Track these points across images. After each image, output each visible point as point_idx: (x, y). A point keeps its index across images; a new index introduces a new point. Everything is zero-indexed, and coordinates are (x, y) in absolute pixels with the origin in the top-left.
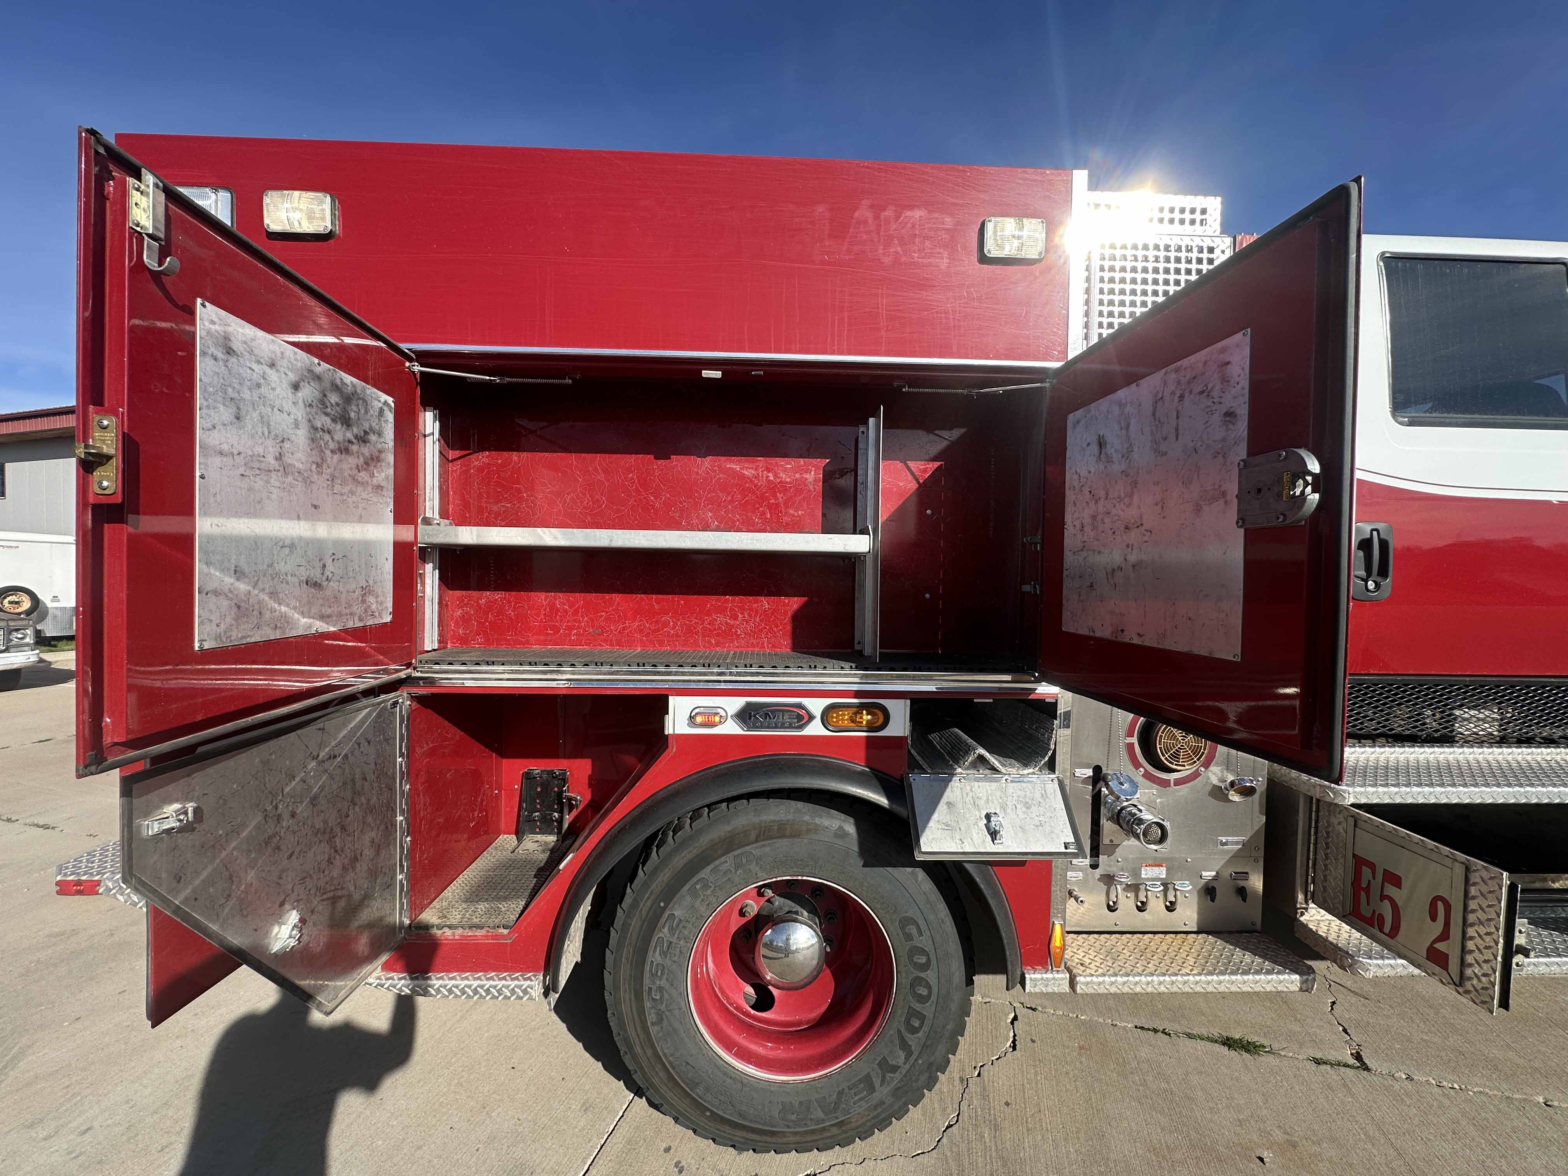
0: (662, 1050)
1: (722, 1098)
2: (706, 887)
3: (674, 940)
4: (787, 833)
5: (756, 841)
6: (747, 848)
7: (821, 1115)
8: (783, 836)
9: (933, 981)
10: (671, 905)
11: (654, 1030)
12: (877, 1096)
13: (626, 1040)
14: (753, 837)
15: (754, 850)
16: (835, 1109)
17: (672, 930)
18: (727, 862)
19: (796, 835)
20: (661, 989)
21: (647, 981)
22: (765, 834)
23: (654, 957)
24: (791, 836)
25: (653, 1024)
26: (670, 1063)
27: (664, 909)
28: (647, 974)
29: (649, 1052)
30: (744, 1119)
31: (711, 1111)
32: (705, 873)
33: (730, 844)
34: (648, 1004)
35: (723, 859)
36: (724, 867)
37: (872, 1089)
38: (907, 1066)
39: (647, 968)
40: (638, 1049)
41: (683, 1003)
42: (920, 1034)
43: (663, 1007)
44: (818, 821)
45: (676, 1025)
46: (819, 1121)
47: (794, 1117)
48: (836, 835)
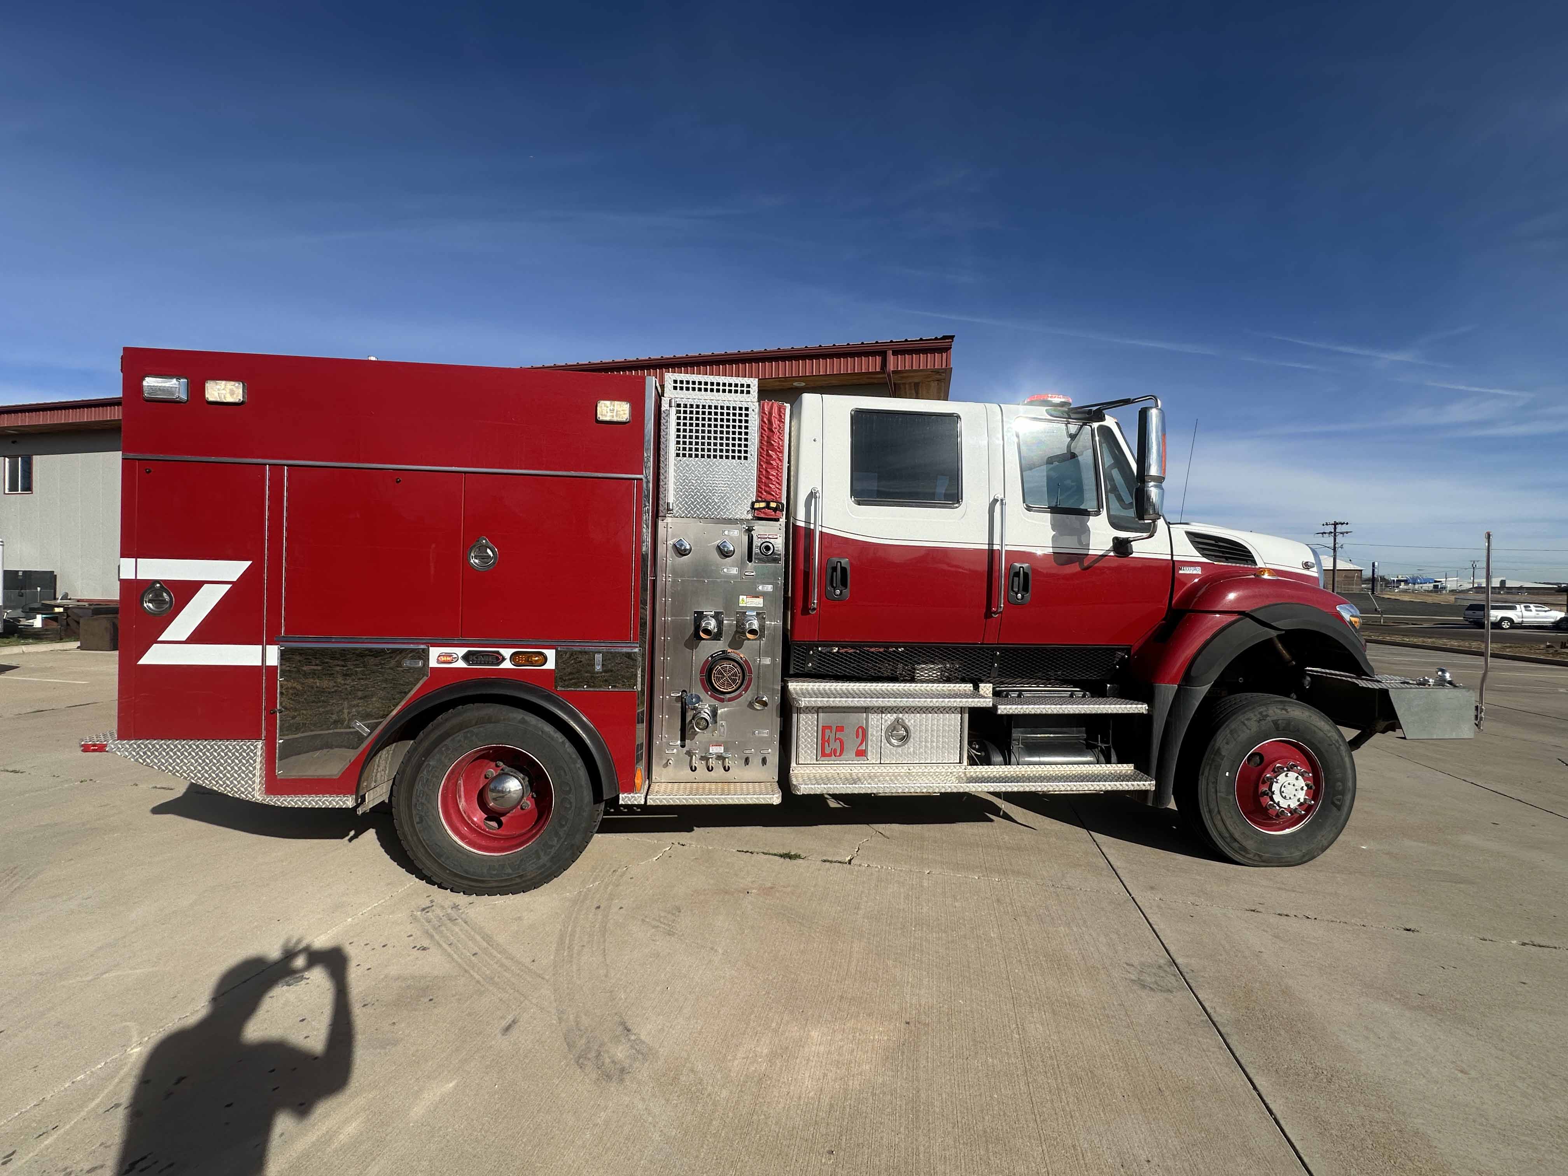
0: (422, 837)
1: (456, 863)
2: (448, 749)
3: (430, 778)
4: (493, 720)
5: (476, 725)
6: (471, 729)
7: (510, 871)
8: (491, 722)
9: (573, 800)
10: (428, 759)
11: (417, 827)
12: (541, 862)
13: (404, 833)
14: (474, 722)
15: (475, 730)
16: (518, 869)
17: (428, 772)
18: (459, 736)
19: (497, 721)
20: (422, 804)
21: (414, 800)
22: (481, 722)
23: (418, 786)
24: (494, 722)
25: (418, 823)
26: (427, 844)
27: (424, 761)
28: (414, 796)
29: (415, 838)
30: (467, 873)
31: (449, 870)
32: (448, 742)
33: (460, 727)
34: (414, 812)
35: (457, 734)
36: (458, 738)
37: (539, 858)
38: (558, 846)
39: (415, 793)
40: (409, 838)
41: (434, 812)
42: (565, 828)
43: (423, 814)
44: (511, 715)
45: (430, 823)
46: (509, 875)
47: (495, 872)
48: (520, 722)
